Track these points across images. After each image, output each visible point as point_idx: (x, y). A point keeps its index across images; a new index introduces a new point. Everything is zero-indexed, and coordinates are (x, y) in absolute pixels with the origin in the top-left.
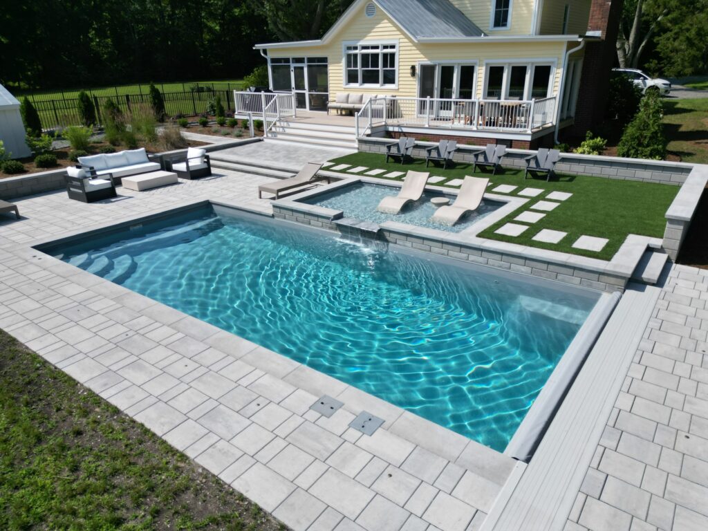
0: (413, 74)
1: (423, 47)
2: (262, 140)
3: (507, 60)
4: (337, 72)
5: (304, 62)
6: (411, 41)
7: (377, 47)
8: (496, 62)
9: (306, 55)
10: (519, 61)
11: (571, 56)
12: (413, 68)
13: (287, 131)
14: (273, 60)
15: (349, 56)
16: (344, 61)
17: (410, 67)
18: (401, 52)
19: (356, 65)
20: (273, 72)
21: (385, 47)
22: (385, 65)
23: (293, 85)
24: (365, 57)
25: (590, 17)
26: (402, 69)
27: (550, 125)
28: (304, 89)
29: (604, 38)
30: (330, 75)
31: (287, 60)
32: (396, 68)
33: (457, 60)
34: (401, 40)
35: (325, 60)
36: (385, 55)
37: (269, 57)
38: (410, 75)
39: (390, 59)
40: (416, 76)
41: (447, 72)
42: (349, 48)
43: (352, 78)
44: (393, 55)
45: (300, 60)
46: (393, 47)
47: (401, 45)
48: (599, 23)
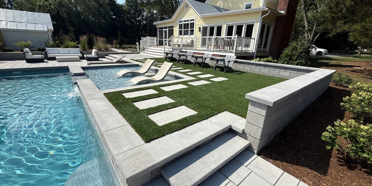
0: (200, 31)
1: (204, 19)
2: (140, 53)
3: (235, 22)
4: (176, 30)
5: (167, 28)
6: (200, 17)
7: (188, 21)
8: (230, 24)
9: (168, 26)
10: (239, 23)
11: (263, 18)
12: (200, 28)
13: (149, 50)
14: (159, 28)
15: (180, 25)
16: (178, 26)
17: (198, 28)
18: (196, 22)
19: (182, 29)
20: (159, 32)
21: (191, 20)
22: (191, 28)
23: (164, 37)
24: (185, 24)
25: (279, 5)
26: (196, 29)
27: (251, 52)
28: (167, 38)
29: (285, 14)
30: (174, 33)
31: (162, 28)
32: (194, 29)
33: (215, 24)
34: (196, 17)
35: (173, 27)
36: (191, 24)
38: (198, 31)
41: (212, 29)
42: (180, 22)
43: (181, 33)
44: (193, 23)
46: (194, 20)
47: (196, 19)
48: (283, 7)
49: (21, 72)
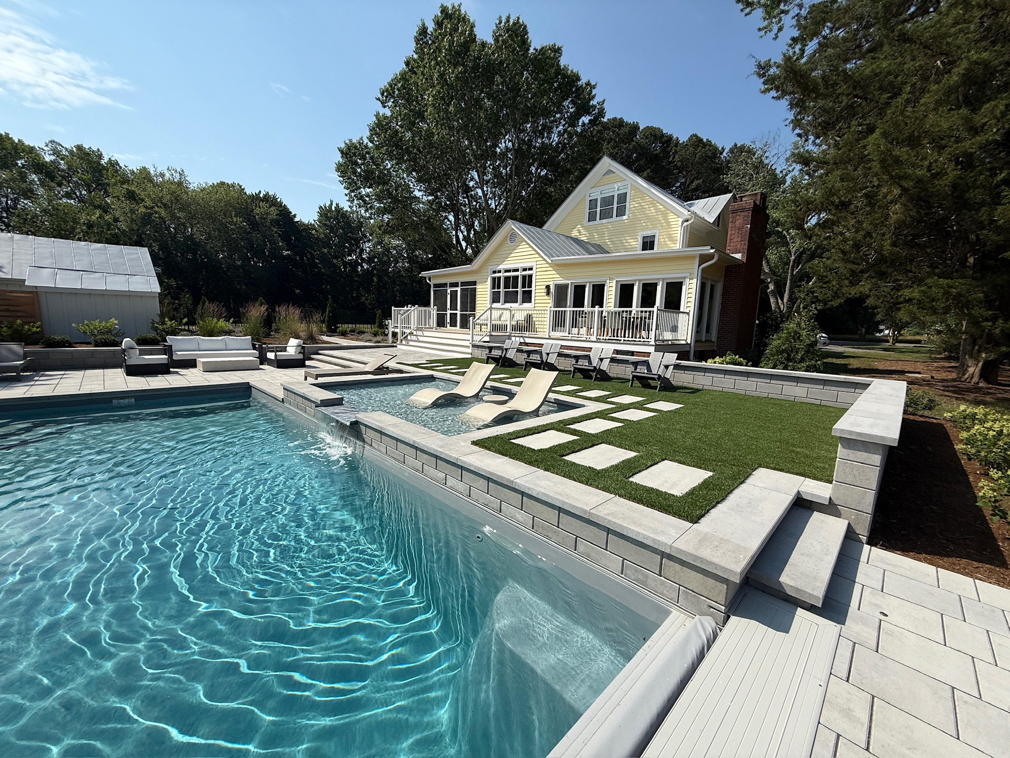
0: (548, 293)
1: (559, 267)
2: (396, 347)
3: (637, 277)
4: (484, 291)
5: (458, 286)
6: (548, 263)
7: (517, 270)
8: (626, 279)
9: (459, 280)
10: (649, 278)
11: (703, 270)
12: (548, 287)
13: (421, 339)
14: (436, 286)
15: (494, 279)
16: (489, 282)
17: (544, 287)
18: (538, 274)
19: (499, 287)
20: (435, 294)
21: (525, 270)
22: (524, 286)
23: (449, 306)
24: (507, 279)
25: (728, 241)
26: (538, 289)
27: (684, 342)
28: (457, 310)
29: (745, 261)
30: (477, 296)
31: (445, 285)
32: (533, 289)
33: (588, 279)
34: (538, 263)
35: (475, 283)
36: (524, 277)
37: (432, 283)
38: (545, 294)
39: (528, 281)
40: (551, 294)
41: (579, 290)
42: (494, 272)
43: (495, 298)
44: (530, 276)
45: (455, 285)
46: (531, 269)
47: (538, 266)
48: (739, 246)
49: (133, 400)
